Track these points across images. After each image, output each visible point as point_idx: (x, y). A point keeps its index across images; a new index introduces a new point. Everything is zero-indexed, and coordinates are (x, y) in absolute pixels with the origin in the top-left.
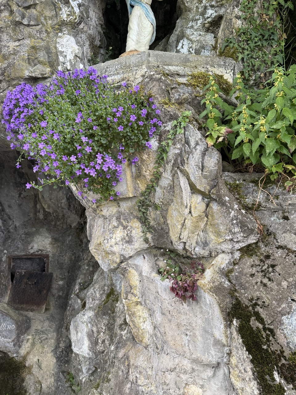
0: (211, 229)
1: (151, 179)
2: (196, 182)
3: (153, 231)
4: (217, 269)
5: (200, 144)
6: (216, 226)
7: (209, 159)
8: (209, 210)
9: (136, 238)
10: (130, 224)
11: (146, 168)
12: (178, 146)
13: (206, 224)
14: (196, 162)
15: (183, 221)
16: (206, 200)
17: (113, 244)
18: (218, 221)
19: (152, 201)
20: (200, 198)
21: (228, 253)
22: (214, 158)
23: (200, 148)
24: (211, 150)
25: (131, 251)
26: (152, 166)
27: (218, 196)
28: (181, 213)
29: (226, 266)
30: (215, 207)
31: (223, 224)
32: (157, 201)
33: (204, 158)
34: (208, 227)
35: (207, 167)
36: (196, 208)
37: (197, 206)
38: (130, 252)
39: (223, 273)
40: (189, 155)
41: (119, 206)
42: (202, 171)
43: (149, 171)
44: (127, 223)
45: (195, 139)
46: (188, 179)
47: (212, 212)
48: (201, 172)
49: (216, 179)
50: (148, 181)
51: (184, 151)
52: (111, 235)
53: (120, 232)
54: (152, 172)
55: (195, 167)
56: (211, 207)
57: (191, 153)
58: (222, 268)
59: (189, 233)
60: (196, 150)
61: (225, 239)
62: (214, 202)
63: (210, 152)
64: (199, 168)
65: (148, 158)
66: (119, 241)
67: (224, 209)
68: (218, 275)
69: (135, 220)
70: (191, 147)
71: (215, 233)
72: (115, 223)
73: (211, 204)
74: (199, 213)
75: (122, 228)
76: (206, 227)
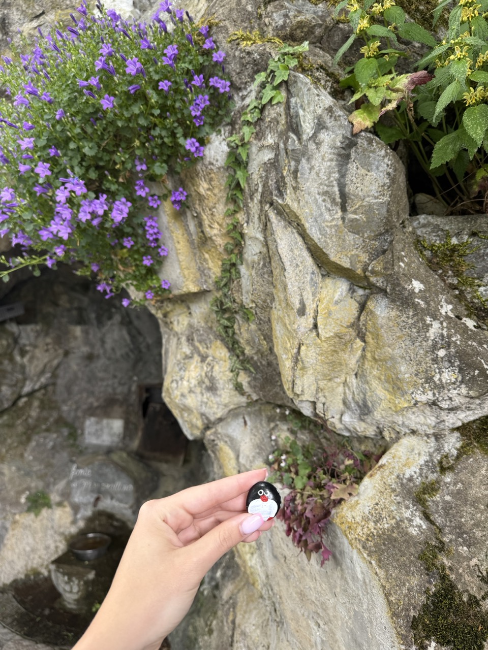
0: (375, 372)
1: (226, 245)
2: (325, 241)
3: (252, 369)
4: (391, 480)
5: (329, 125)
6: (389, 364)
7: (363, 171)
8: (366, 321)
9: (221, 382)
10: (210, 352)
11: (210, 217)
12: (270, 140)
13: (363, 357)
14: (321, 184)
15: (295, 351)
16: (361, 292)
17: (186, 391)
18: (393, 350)
19: (238, 300)
20: (341, 287)
21: (428, 436)
22: (377, 168)
23: (331, 139)
24: (366, 143)
25: (218, 408)
26: (221, 209)
27: (388, 278)
28: (289, 327)
29: (418, 471)
30: (381, 309)
31: (408, 358)
32: (247, 300)
33: (347, 170)
34: (367, 365)
35: (356, 196)
36: (329, 314)
37: (332, 308)
38: (215, 410)
39: (409, 492)
40: (298, 161)
41: (190, 313)
42: (344, 209)
43: (218, 223)
44: (205, 350)
45: (315, 111)
46: (304, 235)
47: (374, 324)
48: (340, 213)
49: (387, 231)
50: (221, 249)
51: (283, 153)
52: (182, 372)
53: (196, 367)
54: (225, 225)
55: (320, 199)
56: (372, 312)
57: (303, 155)
58: (407, 476)
59: (317, 380)
60: (318, 144)
61: (413, 402)
62: (379, 297)
63: (364, 150)
64: (333, 201)
65: (209, 189)
66: (195, 386)
67: (408, 318)
68: (393, 497)
69: (219, 343)
70: (305, 137)
71: (387, 381)
72: (186, 349)
73: (371, 305)
74: (337, 329)
75: (199, 359)
76: (363, 364)
